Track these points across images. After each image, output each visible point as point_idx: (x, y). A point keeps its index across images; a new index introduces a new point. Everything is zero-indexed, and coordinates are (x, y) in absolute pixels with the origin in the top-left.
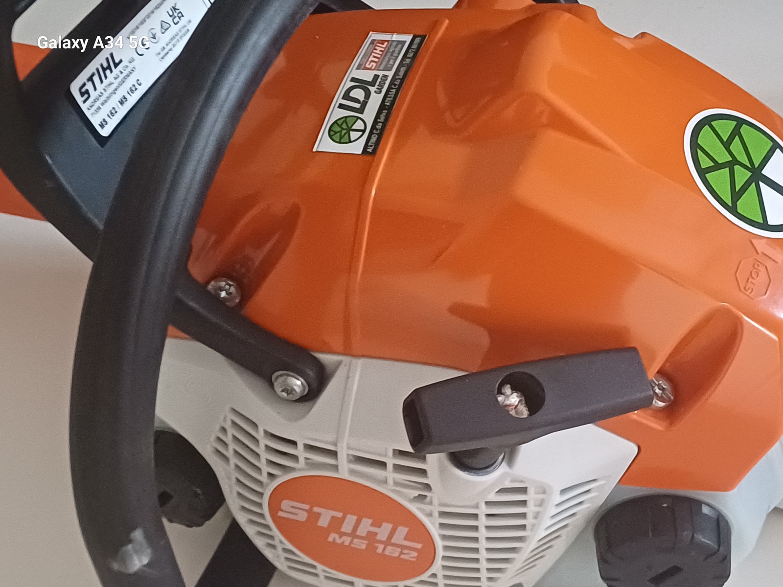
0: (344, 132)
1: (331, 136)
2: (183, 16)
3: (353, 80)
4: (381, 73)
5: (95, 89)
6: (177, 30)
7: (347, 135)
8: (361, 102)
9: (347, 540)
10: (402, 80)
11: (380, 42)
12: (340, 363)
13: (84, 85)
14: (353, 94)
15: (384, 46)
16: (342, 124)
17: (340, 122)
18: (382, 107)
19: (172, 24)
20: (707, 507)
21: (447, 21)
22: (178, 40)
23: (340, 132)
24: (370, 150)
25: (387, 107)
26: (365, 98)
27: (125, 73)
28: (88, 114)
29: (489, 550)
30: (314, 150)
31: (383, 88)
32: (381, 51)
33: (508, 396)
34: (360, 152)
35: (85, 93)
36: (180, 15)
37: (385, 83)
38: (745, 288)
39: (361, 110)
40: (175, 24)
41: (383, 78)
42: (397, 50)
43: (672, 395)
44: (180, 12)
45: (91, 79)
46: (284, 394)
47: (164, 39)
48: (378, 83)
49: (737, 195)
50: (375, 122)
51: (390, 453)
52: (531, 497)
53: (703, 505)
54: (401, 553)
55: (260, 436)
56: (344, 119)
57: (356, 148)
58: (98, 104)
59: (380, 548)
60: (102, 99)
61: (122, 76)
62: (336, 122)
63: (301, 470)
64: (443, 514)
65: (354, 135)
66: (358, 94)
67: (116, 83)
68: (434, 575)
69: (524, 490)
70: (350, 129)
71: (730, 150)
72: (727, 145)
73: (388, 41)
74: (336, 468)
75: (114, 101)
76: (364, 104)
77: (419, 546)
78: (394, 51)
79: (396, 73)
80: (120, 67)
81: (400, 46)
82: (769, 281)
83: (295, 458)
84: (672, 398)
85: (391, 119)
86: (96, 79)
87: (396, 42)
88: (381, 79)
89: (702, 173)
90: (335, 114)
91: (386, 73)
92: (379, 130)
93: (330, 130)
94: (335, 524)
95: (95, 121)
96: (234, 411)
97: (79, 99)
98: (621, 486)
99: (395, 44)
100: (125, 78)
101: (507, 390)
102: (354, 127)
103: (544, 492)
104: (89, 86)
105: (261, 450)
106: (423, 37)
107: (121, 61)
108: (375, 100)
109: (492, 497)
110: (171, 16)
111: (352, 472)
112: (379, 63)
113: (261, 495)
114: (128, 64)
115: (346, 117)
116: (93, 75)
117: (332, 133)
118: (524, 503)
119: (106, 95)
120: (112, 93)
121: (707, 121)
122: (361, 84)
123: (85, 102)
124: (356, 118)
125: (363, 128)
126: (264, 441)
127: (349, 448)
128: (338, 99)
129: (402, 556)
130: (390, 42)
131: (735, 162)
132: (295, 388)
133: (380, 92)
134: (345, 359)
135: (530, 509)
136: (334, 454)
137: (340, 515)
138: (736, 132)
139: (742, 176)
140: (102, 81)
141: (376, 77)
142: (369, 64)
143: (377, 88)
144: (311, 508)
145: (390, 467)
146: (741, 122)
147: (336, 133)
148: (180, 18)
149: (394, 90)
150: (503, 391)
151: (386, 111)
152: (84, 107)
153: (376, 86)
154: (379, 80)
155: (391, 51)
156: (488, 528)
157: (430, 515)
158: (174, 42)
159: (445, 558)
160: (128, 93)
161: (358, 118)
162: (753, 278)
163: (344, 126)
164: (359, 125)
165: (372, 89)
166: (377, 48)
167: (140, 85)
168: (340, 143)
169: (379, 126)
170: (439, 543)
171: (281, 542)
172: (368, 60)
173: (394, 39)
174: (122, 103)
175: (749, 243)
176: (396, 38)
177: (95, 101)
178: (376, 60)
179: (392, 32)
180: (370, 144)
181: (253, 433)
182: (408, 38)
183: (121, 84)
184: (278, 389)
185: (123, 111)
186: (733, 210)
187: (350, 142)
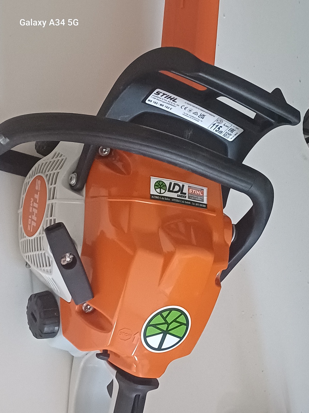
0: (159, 186)
1: (157, 182)
2: (203, 119)
3: (183, 186)
4: (187, 195)
5: (161, 96)
6: (196, 118)
7: (158, 188)
8: (173, 190)
9: (31, 205)
10: (184, 204)
11: (203, 192)
12: (83, 196)
13: (161, 93)
14: (176, 186)
15: (200, 194)
16: (163, 185)
17: (163, 184)
18: (171, 198)
19: (198, 116)
20: (58, 328)
21: (215, 215)
22: (193, 119)
23: (159, 185)
24: (152, 197)
25: (171, 200)
26: (175, 191)
27: (172, 104)
28: (151, 95)
29: (33, 255)
30: (151, 177)
31: (180, 197)
32: (198, 193)
33: (69, 257)
34: (151, 193)
35: (158, 93)
36: (203, 118)
37: (182, 197)
38: (120, 332)
39: (169, 191)
40: (198, 117)
41: (185, 196)
42: (199, 199)
43: (87, 312)
44: (204, 118)
45: (164, 94)
46: (70, 178)
47: (191, 114)
48: (182, 195)
49: (155, 326)
50: (164, 197)
51: (54, 218)
52: (48, 268)
53: (58, 327)
54: (29, 224)
55: (58, 170)
56: (165, 185)
57: (153, 191)
58: (157, 98)
59: (30, 217)
60: (159, 99)
61: (170, 103)
62: (163, 182)
63: (48, 187)
64: (40, 238)
65: (158, 190)
66: (177, 188)
67: (167, 102)
68: (25, 237)
69: (50, 265)
70: (160, 188)
71: (173, 322)
72: (175, 321)
73: (203, 195)
74: (49, 199)
75: (160, 103)
76: (172, 191)
77: (31, 231)
78: (198, 198)
79: (187, 201)
80: (173, 102)
81: (201, 200)
82: (126, 340)
83: (51, 185)
84: (86, 312)
85: (167, 202)
86: (165, 96)
87: (203, 198)
88: (184, 196)
89: (160, 313)
90: (167, 182)
91: (187, 197)
92: (161, 199)
93: (160, 181)
94: (35, 200)
95: (150, 98)
96: (66, 159)
97: (155, 92)
98: (60, 298)
99: (202, 198)
100: (170, 104)
101: (71, 257)
102: (161, 189)
103: (50, 272)
104: (161, 94)
105: (54, 171)
106: (206, 207)
107: (176, 102)
108: (174, 195)
109: (46, 255)
110: (200, 115)
111: (49, 205)
112: (192, 194)
113: (42, 172)
114: (176, 104)
115: (166, 186)
116: (166, 95)
117: (159, 182)
118: (47, 266)
119: (161, 100)
120: (162, 101)
121: (183, 313)
122: (181, 190)
123: (155, 94)
124: (165, 189)
125: (161, 193)
126: (56, 172)
127: (55, 203)
128: (173, 182)
129: (28, 225)
130: (203, 196)
131: (169, 324)
132: (72, 181)
133: (178, 196)
134: (84, 198)
135: (42, 268)
136: (53, 198)
137: (38, 202)
138: (182, 324)
139: (164, 327)
140: (165, 98)
141: (185, 194)
142: (191, 190)
143: (180, 195)
144: (39, 191)
145: (51, 218)
146: (187, 325)
147: (159, 183)
148: (201, 118)
149: (179, 201)
150: (71, 255)
151: (169, 200)
152: (153, 94)
153: (180, 194)
154: (183, 195)
155: (198, 197)
156: (39, 254)
157: (40, 234)
158: (191, 117)
159: (29, 240)
160: (166, 106)
161: (166, 190)
162: (125, 334)
163: (162, 186)
164: (163, 191)
165: (179, 193)
166: (199, 192)
167: (170, 109)
168: (155, 185)
169: (163, 198)
170: (33, 238)
171: (31, 180)
172: (193, 189)
173: (204, 197)
174: (161, 105)
175: (137, 332)
176: (205, 198)
177: (157, 97)
178: (193, 192)
179: (208, 196)
180: (155, 196)
181: (59, 168)
182: (205, 202)
183: (167, 103)
184: (71, 176)
185: (158, 106)
186: (148, 325)
187: (155, 189)
